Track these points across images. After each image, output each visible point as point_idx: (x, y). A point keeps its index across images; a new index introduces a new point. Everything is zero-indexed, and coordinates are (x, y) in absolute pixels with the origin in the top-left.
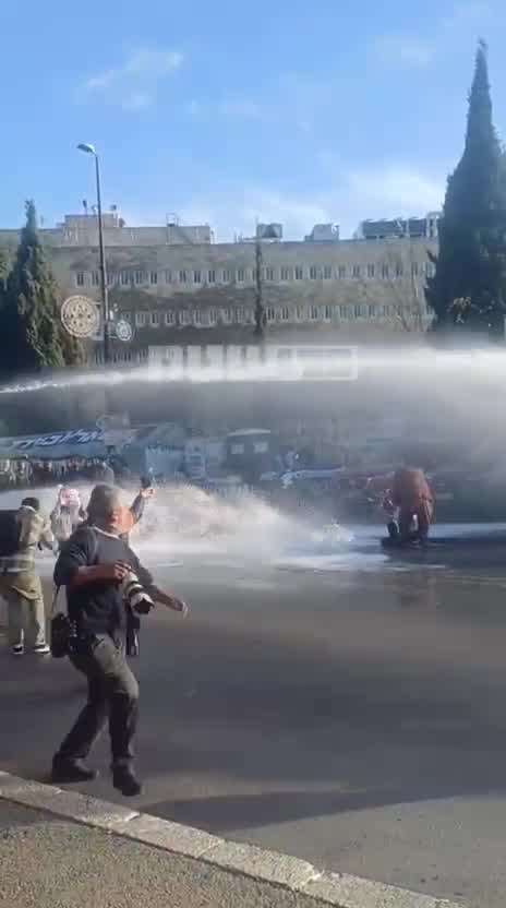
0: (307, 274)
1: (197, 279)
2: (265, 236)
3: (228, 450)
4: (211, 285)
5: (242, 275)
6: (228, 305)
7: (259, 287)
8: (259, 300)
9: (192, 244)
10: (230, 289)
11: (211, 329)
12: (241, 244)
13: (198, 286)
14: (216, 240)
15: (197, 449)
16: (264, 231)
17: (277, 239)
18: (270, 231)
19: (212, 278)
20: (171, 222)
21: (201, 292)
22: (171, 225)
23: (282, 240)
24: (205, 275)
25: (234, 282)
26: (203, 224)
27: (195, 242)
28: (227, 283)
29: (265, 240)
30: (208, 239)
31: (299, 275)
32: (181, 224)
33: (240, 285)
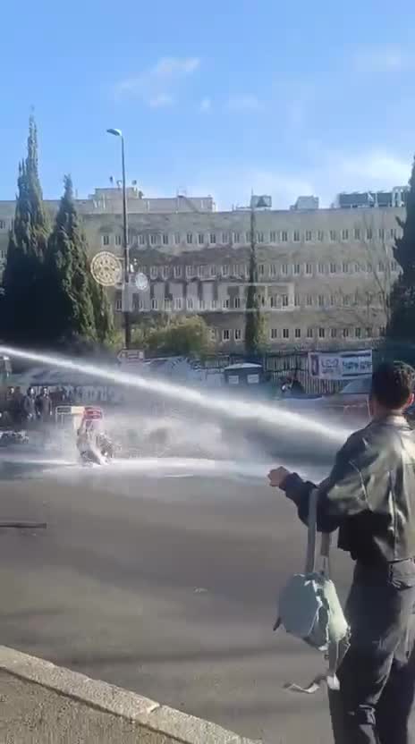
0: (291, 236)
1: (201, 241)
2: (259, 205)
3: (226, 380)
4: (213, 245)
5: (237, 239)
6: (228, 262)
7: (253, 246)
8: (252, 256)
9: (197, 212)
10: (228, 249)
12: (237, 212)
13: (200, 247)
14: (216, 209)
16: (257, 202)
17: (267, 208)
18: (261, 202)
19: (213, 239)
20: (180, 194)
21: (203, 251)
22: (181, 197)
23: (272, 209)
24: (207, 239)
25: (231, 243)
26: (206, 196)
27: (200, 211)
28: (225, 244)
29: (258, 209)
30: (211, 208)
31: (285, 238)
32: (188, 196)
33: (235, 246)
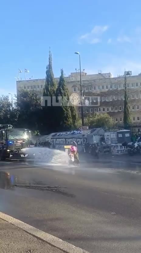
0: (139, 85)
1: (107, 88)
2: (127, 75)
3: (118, 136)
4: (111, 89)
5: (120, 87)
6: (116, 95)
7: (126, 89)
8: (125, 92)
9: (105, 78)
10: (117, 90)
11: (111, 102)
12: (119, 77)
13: (107, 90)
14: (112, 77)
15: (108, 136)
16: (126, 73)
17: (130, 75)
18: (128, 73)
19: (111, 87)
20: (99, 73)
21: (108, 91)
22: (99, 74)
23: (132, 75)
24: (109, 86)
25: (118, 88)
26: (108, 73)
28: (115, 89)
29: (127, 76)
30: (110, 76)
31: (137, 85)
32: (102, 73)
33: (119, 89)
